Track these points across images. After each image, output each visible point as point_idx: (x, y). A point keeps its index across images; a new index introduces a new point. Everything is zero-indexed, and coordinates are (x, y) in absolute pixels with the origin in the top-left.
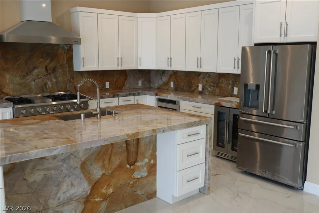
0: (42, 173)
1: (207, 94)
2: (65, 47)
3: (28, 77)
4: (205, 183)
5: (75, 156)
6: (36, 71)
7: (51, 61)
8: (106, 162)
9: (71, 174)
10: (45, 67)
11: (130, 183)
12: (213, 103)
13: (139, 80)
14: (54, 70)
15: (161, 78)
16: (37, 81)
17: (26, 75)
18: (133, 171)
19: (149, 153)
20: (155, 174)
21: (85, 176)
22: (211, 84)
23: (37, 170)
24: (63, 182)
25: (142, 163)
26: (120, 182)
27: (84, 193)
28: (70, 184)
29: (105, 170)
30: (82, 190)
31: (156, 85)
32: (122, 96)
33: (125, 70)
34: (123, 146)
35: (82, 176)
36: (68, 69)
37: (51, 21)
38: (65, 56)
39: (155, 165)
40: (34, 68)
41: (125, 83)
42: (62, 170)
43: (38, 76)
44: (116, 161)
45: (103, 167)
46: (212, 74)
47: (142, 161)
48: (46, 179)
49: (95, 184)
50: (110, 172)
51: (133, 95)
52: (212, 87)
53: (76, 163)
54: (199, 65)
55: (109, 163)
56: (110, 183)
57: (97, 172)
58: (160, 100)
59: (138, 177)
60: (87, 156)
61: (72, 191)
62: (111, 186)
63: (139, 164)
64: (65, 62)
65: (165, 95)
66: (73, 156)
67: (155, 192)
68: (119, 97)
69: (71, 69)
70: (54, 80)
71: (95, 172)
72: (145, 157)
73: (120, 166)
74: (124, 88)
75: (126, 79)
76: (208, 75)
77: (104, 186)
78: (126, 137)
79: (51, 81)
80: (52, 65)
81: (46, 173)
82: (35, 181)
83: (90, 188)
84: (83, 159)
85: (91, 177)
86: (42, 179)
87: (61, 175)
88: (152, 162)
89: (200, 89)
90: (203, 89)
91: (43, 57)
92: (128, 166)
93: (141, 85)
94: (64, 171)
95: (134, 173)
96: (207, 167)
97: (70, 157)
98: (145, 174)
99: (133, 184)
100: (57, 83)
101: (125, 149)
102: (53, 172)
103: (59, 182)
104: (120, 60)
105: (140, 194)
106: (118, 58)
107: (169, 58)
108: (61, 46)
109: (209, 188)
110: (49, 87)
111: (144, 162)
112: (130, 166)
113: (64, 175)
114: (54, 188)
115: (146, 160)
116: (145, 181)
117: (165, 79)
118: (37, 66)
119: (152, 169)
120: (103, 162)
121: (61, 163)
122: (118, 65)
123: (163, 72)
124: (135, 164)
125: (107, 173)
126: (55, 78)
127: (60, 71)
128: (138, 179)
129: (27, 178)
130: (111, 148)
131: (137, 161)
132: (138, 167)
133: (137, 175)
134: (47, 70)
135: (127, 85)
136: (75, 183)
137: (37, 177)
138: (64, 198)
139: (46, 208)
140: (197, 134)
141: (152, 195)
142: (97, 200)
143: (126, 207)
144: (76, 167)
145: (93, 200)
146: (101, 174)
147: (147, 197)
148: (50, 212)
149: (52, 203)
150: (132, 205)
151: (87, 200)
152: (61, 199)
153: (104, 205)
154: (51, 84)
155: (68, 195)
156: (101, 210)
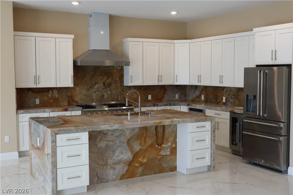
0: (105, 143)
1: (230, 104)
2: (118, 67)
3: (91, 90)
4: (211, 163)
5: (124, 135)
6: (97, 85)
7: (108, 78)
8: (143, 141)
9: (121, 146)
10: (103, 83)
11: (158, 158)
12: (229, 111)
13: (176, 94)
14: (110, 85)
15: (195, 92)
16: (97, 93)
17: (90, 88)
18: (160, 150)
19: (171, 140)
20: (176, 154)
21: (129, 149)
22: (233, 97)
23: (103, 140)
24: (117, 150)
25: (166, 146)
26: (151, 156)
27: (129, 159)
28: (120, 151)
29: (141, 146)
30: (127, 157)
31: (191, 98)
32: (161, 106)
33: (165, 86)
34: (154, 132)
35: (127, 148)
36: (120, 84)
37: (109, 49)
38: (118, 74)
39: (175, 148)
40: (96, 84)
41: (165, 96)
42: (116, 143)
43: (98, 89)
44: (149, 142)
45: (141, 144)
46: (233, 89)
47: (167, 144)
48: (107, 146)
49: (135, 154)
50: (145, 148)
51: (170, 105)
52: (233, 99)
53: (124, 140)
54: (221, 81)
55: (144, 142)
56: (144, 155)
57: (137, 147)
58: (191, 109)
59: (164, 154)
60: (131, 136)
61: (122, 156)
62: (145, 157)
63: (165, 146)
64: (118, 79)
65: (194, 105)
66: (123, 135)
67: (176, 167)
68: (158, 106)
69: (122, 84)
70: (109, 93)
71: (135, 146)
72: (168, 142)
73: (152, 146)
74: (163, 100)
75: (165, 93)
76: (230, 90)
77: (141, 157)
78: (154, 124)
79: (107, 93)
80: (109, 81)
81: (107, 143)
82: (101, 147)
83: (132, 156)
84: (128, 138)
85: (133, 150)
86: (105, 146)
87: (116, 146)
88: (174, 145)
89: (224, 101)
90: (226, 101)
91: (102, 76)
92: (157, 146)
93: (178, 98)
94: (117, 143)
95: (161, 151)
96: (212, 152)
97: (121, 136)
98: (168, 153)
99: (160, 159)
100: (111, 94)
101: (155, 135)
102: (111, 143)
103: (114, 149)
104: (160, 77)
105: (165, 166)
106: (159, 76)
107: (199, 76)
108: (115, 67)
109: (214, 167)
110: (105, 97)
111: (168, 145)
112: (158, 146)
113: (117, 146)
114: (112, 153)
115: (170, 144)
116: (168, 158)
117: (197, 93)
118: (98, 82)
119: (174, 150)
120: (141, 141)
121: (116, 138)
122: (159, 81)
123: (196, 87)
124: (162, 145)
125: (143, 149)
126: (110, 91)
127: (114, 85)
128: (163, 155)
129: (97, 145)
130: (146, 133)
131: (163, 143)
132: (164, 148)
133: (163, 153)
134: (104, 85)
135: (166, 97)
136: (123, 152)
137: (102, 144)
138: (117, 160)
139: (106, 164)
140: (203, 127)
141: (174, 169)
142: (136, 165)
143: (155, 174)
144: (124, 142)
145: (134, 164)
146: (139, 149)
147: (170, 170)
148: (109, 167)
149: (110, 161)
150: (159, 173)
151: (130, 164)
152: (115, 160)
153: (140, 169)
154: (107, 96)
155: (119, 158)
156: (139, 172)
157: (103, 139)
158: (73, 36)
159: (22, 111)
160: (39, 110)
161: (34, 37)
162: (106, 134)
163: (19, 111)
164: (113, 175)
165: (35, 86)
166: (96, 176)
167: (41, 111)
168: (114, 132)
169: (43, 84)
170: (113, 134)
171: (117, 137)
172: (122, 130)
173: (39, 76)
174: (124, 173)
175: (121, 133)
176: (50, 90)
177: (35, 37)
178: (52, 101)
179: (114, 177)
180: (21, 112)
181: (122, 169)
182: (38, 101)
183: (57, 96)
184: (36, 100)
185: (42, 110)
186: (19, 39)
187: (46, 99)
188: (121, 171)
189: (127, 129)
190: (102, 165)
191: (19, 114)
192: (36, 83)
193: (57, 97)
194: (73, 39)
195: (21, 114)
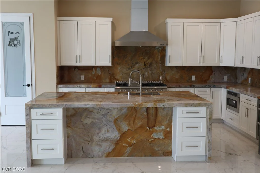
0: (91, 120)
2: (160, 48)
3: (132, 69)
5: (111, 114)
6: (137, 65)
7: (149, 58)
8: (132, 122)
9: (107, 124)
10: (144, 63)
11: (149, 140)
12: (257, 97)
14: (151, 65)
17: (130, 67)
18: (152, 132)
19: (166, 123)
20: (171, 139)
21: (116, 128)
23: (88, 118)
24: (103, 128)
25: (159, 129)
26: (141, 138)
27: (115, 138)
28: (107, 130)
29: (130, 127)
30: (114, 136)
33: (211, 67)
34: (144, 114)
35: (114, 127)
36: (161, 64)
37: (148, 31)
38: (159, 55)
39: (171, 132)
40: (136, 63)
42: (102, 121)
43: (139, 68)
44: (139, 124)
45: (129, 125)
48: (93, 124)
49: (123, 134)
50: (134, 129)
53: (111, 119)
54: (259, 63)
55: (133, 123)
56: (133, 136)
57: (125, 127)
59: (156, 137)
60: (118, 116)
61: (108, 135)
62: (134, 138)
63: (157, 129)
64: (159, 59)
65: (231, 88)
66: (110, 114)
67: (171, 152)
69: (164, 65)
70: (150, 72)
71: (123, 126)
72: (162, 125)
73: (142, 127)
74: (208, 81)
75: (212, 74)
77: (130, 137)
79: (148, 73)
80: (149, 61)
81: (93, 120)
82: (86, 123)
83: (119, 136)
84: (116, 117)
85: (121, 130)
86: (91, 123)
87: (102, 124)
91: (143, 56)
92: (147, 128)
94: (103, 122)
95: (152, 134)
96: (208, 141)
97: (108, 114)
98: (162, 137)
99: (151, 141)
100: (152, 74)
101: (146, 116)
102: (97, 121)
103: (100, 127)
104: (202, 58)
105: (157, 150)
107: (242, 57)
108: (157, 47)
109: (210, 158)
110: (146, 77)
111: (161, 128)
112: (150, 128)
113: (103, 124)
114: (97, 130)
115: (163, 127)
116: (161, 142)
117: (245, 75)
118: (139, 61)
119: (168, 135)
120: (129, 122)
121: (102, 117)
123: (245, 69)
124: (154, 128)
125: (131, 129)
126: (151, 71)
127: (155, 65)
128: (155, 138)
129: (82, 121)
130: (135, 114)
131: (155, 126)
132: (156, 131)
133: (155, 136)
134: (145, 65)
135: (212, 79)
136: (110, 130)
137: (88, 121)
138: (103, 138)
139: (92, 141)
140: (196, 112)
141: (168, 153)
142: (124, 145)
143: (145, 156)
144: (111, 121)
145: (121, 144)
146: (127, 129)
147: (163, 154)
148: (94, 143)
149: (96, 138)
150: (150, 156)
151: (117, 143)
152: (101, 138)
153: (129, 150)
154: (148, 75)
155: (105, 136)
156: (127, 152)
157: (88, 116)
158: (111, 19)
159: (62, 86)
160: (76, 85)
162: (92, 112)
163: (59, 86)
164: (99, 152)
166: (82, 150)
167: (78, 87)
168: (100, 110)
170: (99, 113)
171: (104, 115)
172: (108, 109)
174: (110, 151)
175: (107, 112)
176: (94, 68)
177: (78, 21)
178: (95, 78)
179: (100, 154)
180: (60, 86)
181: (108, 147)
182: (83, 78)
184: (82, 76)
185: (79, 85)
187: (90, 76)
188: (108, 149)
189: (114, 108)
190: (87, 141)
192: (78, 61)
193: (100, 75)
194: (112, 21)
195: (60, 88)
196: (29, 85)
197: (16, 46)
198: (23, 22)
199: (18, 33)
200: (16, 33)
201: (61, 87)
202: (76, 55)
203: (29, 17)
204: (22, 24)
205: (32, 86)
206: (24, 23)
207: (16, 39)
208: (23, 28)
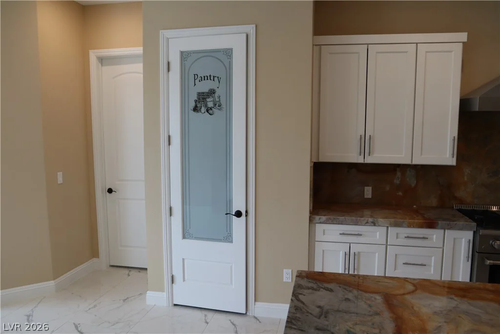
158: (463, 36)
159: (324, 218)
160: (362, 219)
161: (366, 45)
163: (317, 218)
165: (360, 160)
167: (367, 223)
169: (380, 156)
173: (370, 136)
176: (398, 169)
177: (368, 44)
178: (400, 193)
180: (320, 218)
182: (368, 192)
183: (413, 183)
184: (366, 188)
185: (370, 220)
186: (330, 53)
187: (388, 189)
191: (317, 224)
192: (362, 152)
193: (413, 185)
194: (464, 43)
195: (320, 223)
196: (238, 214)
197: (211, 112)
198: (231, 50)
199: (215, 78)
200: (212, 78)
201: (322, 220)
202: (361, 136)
203: (245, 35)
204: (228, 53)
205: (246, 216)
206: (232, 53)
207: (212, 92)
208: (230, 64)
